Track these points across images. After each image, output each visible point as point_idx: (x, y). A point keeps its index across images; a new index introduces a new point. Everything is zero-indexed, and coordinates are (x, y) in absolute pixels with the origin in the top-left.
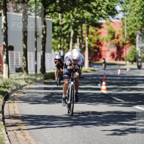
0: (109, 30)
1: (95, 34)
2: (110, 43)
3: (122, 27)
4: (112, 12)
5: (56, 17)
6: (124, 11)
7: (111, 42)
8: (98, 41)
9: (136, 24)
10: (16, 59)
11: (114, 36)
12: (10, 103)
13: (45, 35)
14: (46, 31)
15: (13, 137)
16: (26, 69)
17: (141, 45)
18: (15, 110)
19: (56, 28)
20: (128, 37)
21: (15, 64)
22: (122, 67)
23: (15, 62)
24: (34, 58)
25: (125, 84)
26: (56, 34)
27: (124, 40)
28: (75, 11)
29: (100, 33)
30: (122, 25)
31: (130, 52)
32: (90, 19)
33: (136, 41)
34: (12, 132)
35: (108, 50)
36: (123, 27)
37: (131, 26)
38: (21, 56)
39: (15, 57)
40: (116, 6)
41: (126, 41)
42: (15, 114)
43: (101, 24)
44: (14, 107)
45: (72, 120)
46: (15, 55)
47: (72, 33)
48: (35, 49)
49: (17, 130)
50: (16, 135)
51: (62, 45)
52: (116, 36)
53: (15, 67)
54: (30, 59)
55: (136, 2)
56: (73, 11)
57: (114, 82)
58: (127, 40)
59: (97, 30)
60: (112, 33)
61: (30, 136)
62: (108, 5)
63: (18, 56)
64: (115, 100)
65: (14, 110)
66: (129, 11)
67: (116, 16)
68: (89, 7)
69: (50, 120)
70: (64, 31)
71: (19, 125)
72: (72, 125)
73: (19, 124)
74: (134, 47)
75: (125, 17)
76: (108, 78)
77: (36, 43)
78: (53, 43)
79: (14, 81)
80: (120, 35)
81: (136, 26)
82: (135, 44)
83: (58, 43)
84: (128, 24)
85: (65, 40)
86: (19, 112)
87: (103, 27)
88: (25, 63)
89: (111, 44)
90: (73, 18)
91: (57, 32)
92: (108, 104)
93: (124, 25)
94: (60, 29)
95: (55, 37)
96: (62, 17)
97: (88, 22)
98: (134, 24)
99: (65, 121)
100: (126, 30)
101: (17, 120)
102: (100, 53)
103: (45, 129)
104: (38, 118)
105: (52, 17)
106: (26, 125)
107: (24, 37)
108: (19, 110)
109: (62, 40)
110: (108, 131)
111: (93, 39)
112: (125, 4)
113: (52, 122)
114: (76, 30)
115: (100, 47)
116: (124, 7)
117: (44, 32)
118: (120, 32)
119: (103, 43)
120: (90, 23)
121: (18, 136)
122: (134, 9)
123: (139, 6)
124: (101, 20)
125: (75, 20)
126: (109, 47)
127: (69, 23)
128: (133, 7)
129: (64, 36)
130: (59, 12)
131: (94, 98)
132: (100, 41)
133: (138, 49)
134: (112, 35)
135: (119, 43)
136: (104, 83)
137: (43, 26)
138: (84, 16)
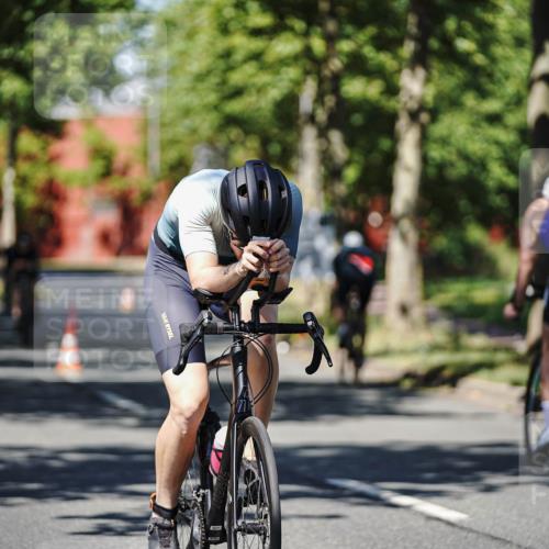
110: (82, 520)
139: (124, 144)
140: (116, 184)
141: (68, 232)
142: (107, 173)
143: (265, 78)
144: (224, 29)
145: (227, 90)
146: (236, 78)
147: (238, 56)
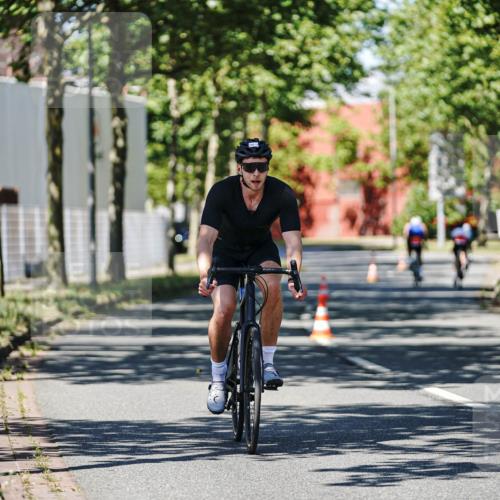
0: (336, 134)
1: (291, 147)
2: (343, 175)
3: (380, 122)
4: (348, 74)
5: (158, 91)
6: (388, 69)
7: (345, 172)
8: (301, 169)
9: (427, 111)
10: (25, 232)
11: (354, 152)
12: (6, 380)
13: (122, 153)
14: (125, 139)
15: (20, 495)
16: (61, 266)
17: (446, 180)
18: (25, 406)
19: (161, 129)
20: (402, 156)
21: (22, 251)
22: (382, 257)
23: (22, 244)
24: (88, 228)
25: (391, 315)
26: (160, 148)
27: (387, 166)
28: (223, 71)
29: (306, 144)
30: (380, 114)
31: (408, 204)
32: (273, 95)
33: (427, 170)
34: (14, 480)
35: (336, 201)
36: (386, 122)
37: (412, 120)
38: (42, 224)
39: (21, 228)
40: (360, 50)
41: (394, 168)
42: (24, 418)
43: (311, 112)
44: (21, 396)
45: (217, 436)
46: (21, 220)
47: (214, 144)
48: (90, 201)
49: (31, 472)
50: (27, 490)
51: (181, 186)
52: (360, 153)
53: (21, 261)
54: (73, 232)
55: (426, 38)
56: (217, 69)
57: (354, 306)
58: (397, 164)
59: (296, 135)
60: (349, 144)
61: (74, 490)
62: (333, 49)
63: (32, 224)
64: (360, 368)
65: (22, 405)
66: (403, 67)
67: (362, 86)
68: (270, 58)
69: (142, 437)
70: (187, 137)
71: (37, 455)
72: (216, 454)
73: (39, 451)
74: (420, 187)
75: (391, 90)
76: (336, 294)
77: (92, 178)
78: (150, 179)
79: (21, 307)
80: (373, 148)
81: (427, 119)
82: (424, 179)
83: (167, 179)
84: (402, 112)
85: (190, 169)
86: (39, 410)
87: (316, 125)
88: (55, 249)
89: (343, 181)
90: (216, 95)
91: (164, 142)
92: (335, 381)
93: (386, 115)
94: (171, 132)
95: (156, 158)
96: (180, 91)
97: (267, 107)
98: (422, 110)
99: (191, 441)
100: (393, 133)
101: (30, 437)
102: (308, 211)
103: (125, 467)
104: (103, 431)
105: (145, 93)
106: (61, 456)
107: (51, 159)
108: (36, 403)
109: (180, 167)
110: (337, 473)
111: (284, 164)
112: (392, 46)
113: (147, 445)
114: (226, 133)
115: (308, 190)
116: (389, 56)
117: (120, 143)
118: (373, 137)
119: (318, 178)
120: (272, 111)
121: (33, 491)
122: (420, 61)
123: (436, 50)
124: (311, 99)
125: (222, 102)
126: (338, 189)
127: (203, 111)
128: (416, 56)
129: (186, 155)
130: (169, 74)
131: (290, 362)
132: (306, 170)
133: (435, 195)
134: (346, 148)
135: (370, 176)
136: (321, 311)
137: (117, 122)
138: (252, 86)
139: (366, 133)
140: (360, 168)
144: (454, 29)
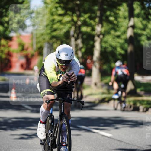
81: (44, 39)
120: (2, 36)
139: (27, 42)
140: (25, 53)
141: (13, 64)
142: (23, 50)
143: (62, 26)
144: (52, 14)
145: (53, 29)
146: (55, 26)
147: (56, 21)
